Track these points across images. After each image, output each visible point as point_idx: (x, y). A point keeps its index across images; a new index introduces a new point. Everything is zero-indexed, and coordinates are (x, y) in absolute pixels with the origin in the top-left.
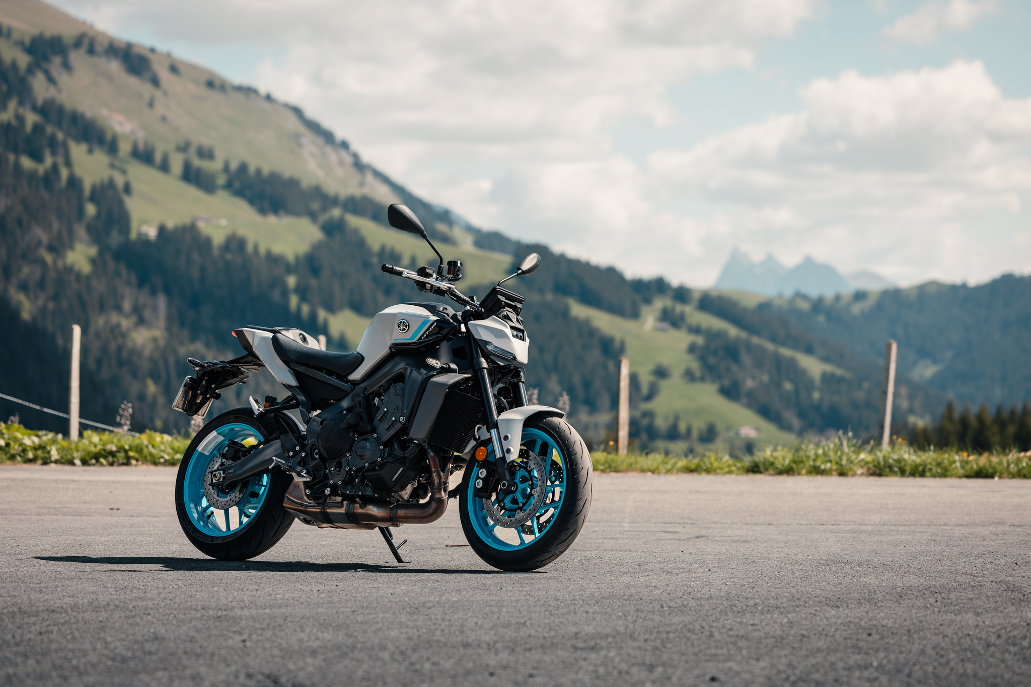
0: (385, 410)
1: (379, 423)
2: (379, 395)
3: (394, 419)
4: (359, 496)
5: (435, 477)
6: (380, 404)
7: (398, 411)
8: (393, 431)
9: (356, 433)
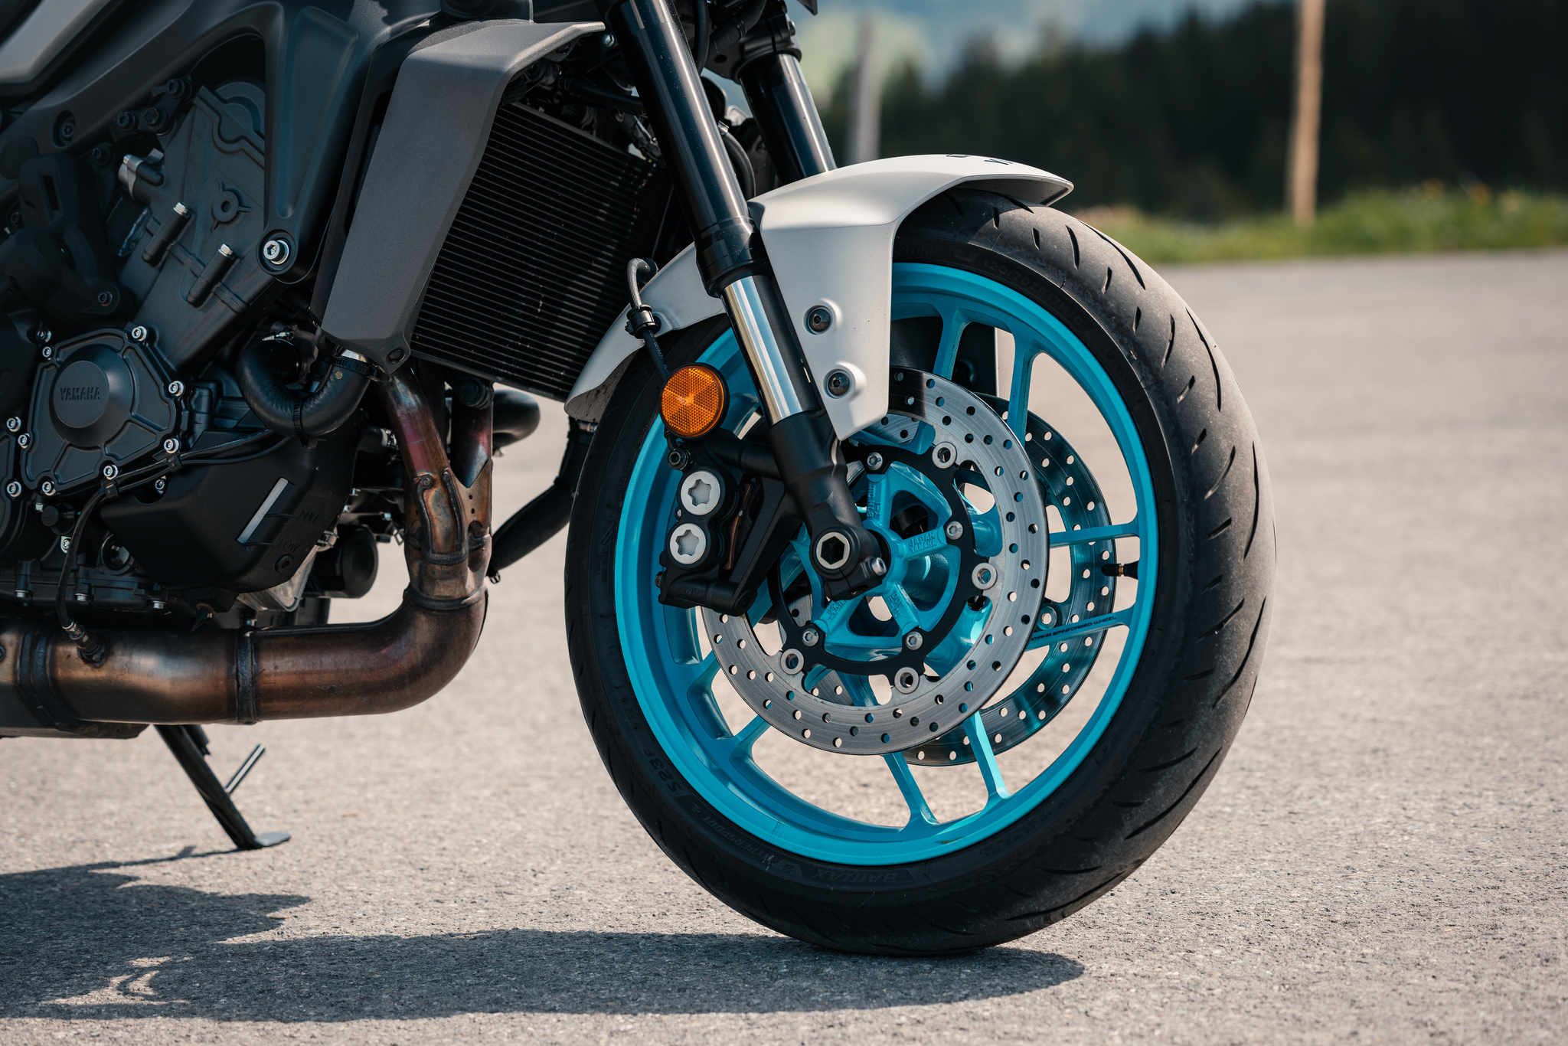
0: (180, 208)
1: (151, 272)
2: (140, 146)
3: (225, 250)
4: (78, 613)
5: (436, 510)
6: (151, 183)
7: (242, 215)
8: (228, 309)
9: (41, 325)
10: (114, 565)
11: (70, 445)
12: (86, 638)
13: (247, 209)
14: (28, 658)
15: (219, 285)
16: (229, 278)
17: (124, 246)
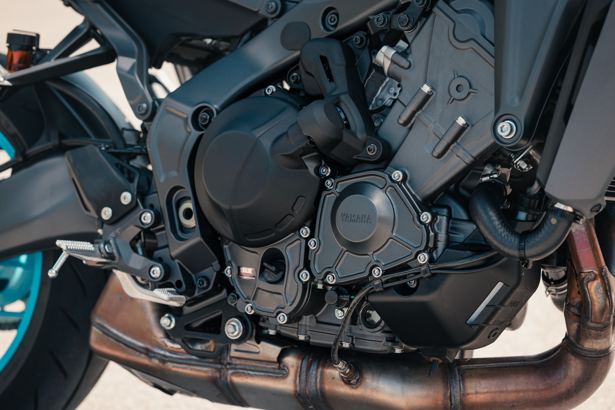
0: (426, 89)
3: (461, 121)
5: (596, 295)
6: (403, 67)
7: (472, 94)
8: (462, 161)
9: (323, 163)
10: (371, 325)
11: (346, 251)
12: (348, 371)
13: (476, 91)
14: (305, 377)
15: (455, 144)
16: (462, 140)
17: (373, 102)
